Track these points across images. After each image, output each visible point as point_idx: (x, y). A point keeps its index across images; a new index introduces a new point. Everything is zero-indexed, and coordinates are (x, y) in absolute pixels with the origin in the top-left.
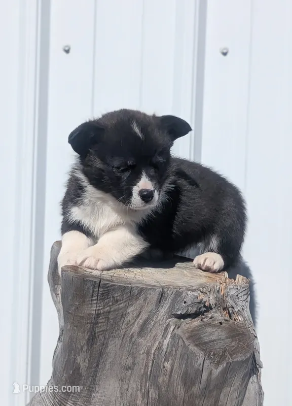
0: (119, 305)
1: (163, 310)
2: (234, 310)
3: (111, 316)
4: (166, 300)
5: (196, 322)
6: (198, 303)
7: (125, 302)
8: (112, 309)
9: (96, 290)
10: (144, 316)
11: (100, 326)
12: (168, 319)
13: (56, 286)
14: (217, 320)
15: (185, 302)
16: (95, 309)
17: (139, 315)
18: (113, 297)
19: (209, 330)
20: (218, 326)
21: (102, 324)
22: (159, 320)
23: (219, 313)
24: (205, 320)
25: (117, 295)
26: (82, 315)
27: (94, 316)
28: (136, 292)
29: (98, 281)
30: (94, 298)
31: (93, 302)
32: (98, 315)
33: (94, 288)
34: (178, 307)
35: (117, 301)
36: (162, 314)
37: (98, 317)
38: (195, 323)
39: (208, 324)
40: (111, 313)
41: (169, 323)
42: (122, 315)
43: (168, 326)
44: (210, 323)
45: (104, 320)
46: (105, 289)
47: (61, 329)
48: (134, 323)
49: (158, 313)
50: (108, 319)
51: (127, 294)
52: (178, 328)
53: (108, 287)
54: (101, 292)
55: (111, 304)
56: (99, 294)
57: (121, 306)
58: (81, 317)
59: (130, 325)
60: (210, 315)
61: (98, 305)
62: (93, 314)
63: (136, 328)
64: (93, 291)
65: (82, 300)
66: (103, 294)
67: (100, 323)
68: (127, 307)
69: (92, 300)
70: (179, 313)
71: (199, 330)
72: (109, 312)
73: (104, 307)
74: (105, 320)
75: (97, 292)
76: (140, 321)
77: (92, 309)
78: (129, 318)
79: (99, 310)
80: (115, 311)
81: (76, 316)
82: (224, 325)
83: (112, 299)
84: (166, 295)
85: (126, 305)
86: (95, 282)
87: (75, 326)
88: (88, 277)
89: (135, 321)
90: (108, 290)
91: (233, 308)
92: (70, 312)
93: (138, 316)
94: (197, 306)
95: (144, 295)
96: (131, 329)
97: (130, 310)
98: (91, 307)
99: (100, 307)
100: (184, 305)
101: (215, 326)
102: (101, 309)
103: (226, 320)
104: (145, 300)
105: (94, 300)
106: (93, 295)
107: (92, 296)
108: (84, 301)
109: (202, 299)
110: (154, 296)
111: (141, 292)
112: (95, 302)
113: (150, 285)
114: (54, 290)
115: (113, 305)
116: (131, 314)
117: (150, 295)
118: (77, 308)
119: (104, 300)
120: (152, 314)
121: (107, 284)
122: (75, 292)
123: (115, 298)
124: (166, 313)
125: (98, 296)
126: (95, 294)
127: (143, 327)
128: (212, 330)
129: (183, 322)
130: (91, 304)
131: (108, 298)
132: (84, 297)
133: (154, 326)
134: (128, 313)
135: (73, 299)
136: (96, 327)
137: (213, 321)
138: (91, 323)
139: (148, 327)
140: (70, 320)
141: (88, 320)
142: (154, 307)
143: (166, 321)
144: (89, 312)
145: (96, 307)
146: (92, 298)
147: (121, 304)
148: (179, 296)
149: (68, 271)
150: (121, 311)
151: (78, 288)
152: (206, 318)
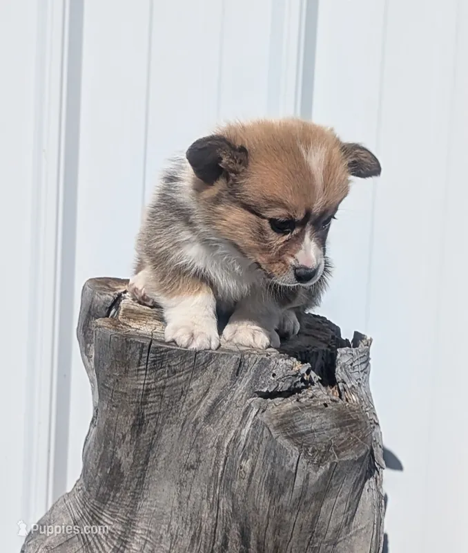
1: (242, 387)
2: (345, 386)
3: (166, 393)
4: (246, 372)
5: (290, 403)
6: (293, 376)
7: (187, 373)
8: (168, 384)
9: (144, 355)
10: (213, 394)
11: (151, 407)
12: (248, 398)
13: (89, 345)
14: (321, 401)
15: (274, 375)
16: (142, 382)
17: (206, 392)
18: (169, 366)
19: (308, 415)
20: (321, 409)
21: (154, 404)
22: (236, 400)
23: (323, 389)
24: (303, 400)
25: (174, 363)
26: (125, 391)
27: (141, 392)
28: (202, 359)
29: (148, 343)
30: (140, 368)
31: (140, 372)
32: (147, 391)
33: (141, 352)
34: (263, 382)
35: (175, 372)
36: (240, 391)
37: (148, 394)
38: (287, 405)
39: (307, 406)
40: (167, 389)
41: (250, 405)
42: (182, 392)
43: (249, 408)
44: (310, 405)
45: (156, 399)
46: (158, 355)
47: (95, 408)
48: (199, 403)
49: (234, 389)
50: (162, 396)
51: (189, 362)
52: (263, 412)
53: (162, 351)
54: (152, 359)
55: (166, 375)
56: (149, 362)
57: (180, 378)
58: (122, 393)
59: (193, 406)
60: (310, 394)
61: (147, 377)
62: (140, 390)
63: (202, 410)
64: (141, 357)
65: (123, 369)
66: (154, 361)
67: (150, 402)
68: (189, 381)
69: (138, 370)
70: (265, 390)
71: (293, 415)
72: (164, 387)
73: (156, 380)
74: (158, 399)
75: (146, 359)
76: (209, 401)
77: (138, 382)
78: (193, 396)
79: (148, 384)
80: (171, 385)
81: (116, 392)
82: (330, 407)
83: (167, 368)
84: (246, 364)
85: (187, 378)
86: (143, 344)
87: (114, 406)
88: (132, 336)
89: (201, 401)
90: (162, 357)
91: (345, 383)
92: (107, 385)
93: (205, 394)
94: (290, 380)
95: (214, 364)
96: (195, 412)
97: (193, 385)
98: (138, 380)
99: (150, 379)
100: (273, 379)
101: (317, 409)
102: (152, 383)
103: (334, 401)
104: (216, 370)
105: (141, 370)
106: (139, 363)
107: (139, 364)
108: (126, 372)
109: (299, 371)
110: (229, 366)
111: (211, 358)
112: (144, 372)
114: (85, 351)
115: (169, 377)
116: (195, 391)
117: (224, 363)
118: (117, 380)
119: (156, 371)
120: (226, 391)
121: (161, 347)
122: (113, 358)
123: (173, 368)
124: (246, 390)
125: (147, 364)
126: (144, 361)
127: (212, 410)
128: (312, 416)
129: (270, 403)
130: (137, 375)
131: (161, 368)
132: (127, 365)
133: (228, 408)
134: (192, 389)
135: (111, 367)
136: (144, 409)
137: (315, 401)
138: (138, 402)
139: (219, 409)
140: (107, 397)
141: (132, 399)
142: (228, 382)
143: (246, 401)
144: (133, 387)
145: (145, 380)
146: (139, 366)
147: (181, 376)
148: (265, 366)
149: (104, 327)
150: (180, 387)
151: (118, 352)
152: (305, 397)
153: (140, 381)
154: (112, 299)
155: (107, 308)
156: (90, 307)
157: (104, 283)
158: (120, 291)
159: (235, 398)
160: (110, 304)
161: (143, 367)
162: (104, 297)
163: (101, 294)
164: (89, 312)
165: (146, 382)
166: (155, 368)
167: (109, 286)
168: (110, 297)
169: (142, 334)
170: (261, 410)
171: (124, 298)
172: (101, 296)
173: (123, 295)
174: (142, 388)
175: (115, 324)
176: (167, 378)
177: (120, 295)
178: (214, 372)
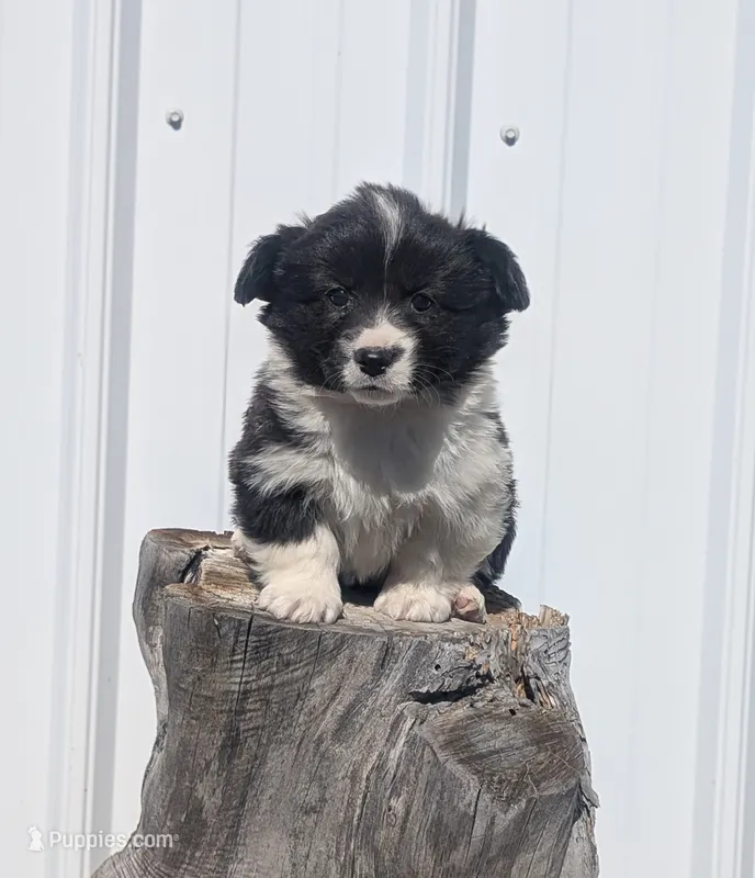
0: (292, 671)
1: (389, 685)
2: (539, 683)
3: (274, 696)
4: (396, 663)
5: (461, 710)
6: (466, 668)
7: (306, 665)
8: (277, 682)
9: (241, 638)
10: (347, 697)
11: (250, 719)
12: (398, 703)
13: (151, 628)
14: (505, 705)
15: (437, 667)
16: (238, 680)
17: (335, 695)
18: (279, 655)
19: (489, 727)
20: (507, 718)
21: (255, 714)
22: (381, 706)
23: (506, 688)
24: (479, 705)
25: (287, 651)
26: (210, 694)
27: (236, 696)
28: (330, 643)
29: (248, 620)
30: (236, 658)
31: (234, 666)
32: (246, 694)
33: (237, 634)
34: (421, 678)
35: (288, 665)
36: (387, 692)
37: (246, 699)
38: (457, 712)
39: (486, 714)
40: (275, 690)
41: (402, 712)
42: (299, 695)
43: (400, 718)
44: (490, 712)
45: (258, 705)
46: (263, 638)
47: (160, 722)
48: (324, 712)
49: (378, 689)
50: (268, 702)
51: (310, 648)
52: (422, 723)
53: (269, 633)
54: (254, 644)
55: (275, 669)
56: (249, 649)
57: (296, 674)
58: (207, 698)
59: (315, 716)
60: (489, 695)
61: (246, 673)
62: (234, 692)
63: (328, 722)
64: (236, 642)
65: (209, 660)
66: (257, 647)
67: (250, 711)
68: (309, 677)
69: (232, 662)
70: (424, 690)
71: (465, 728)
72: (271, 688)
73: (259, 677)
74: (262, 705)
75: (244, 644)
76: (340, 707)
77: (232, 680)
78: (315, 700)
79: (247, 683)
80: (283, 684)
81: (197, 696)
82: (519, 715)
83: (276, 658)
84: (396, 652)
85: (307, 673)
86: (240, 621)
87: (193, 718)
88: (223, 609)
89: (327, 708)
90: (270, 641)
91: (539, 679)
92: (183, 686)
93: (333, 698)
94: (461, 675)
95: (347, 651)
96: (319, 725)
97: (317, 682)
98: (231, 677)
99: (250, 675)
100: (436, 673)
101: (500, 718)
102: (253, 680)
103: (523, 705)
104: (351, 661)
105: (237, 661)
106: (234, 650)
107: (233, 652)
108: (213, 664)
109: (474, 660)
110: (369, 653)
111: (342, 643)
112: (240, 665)
113: (360, 629)
114: (146, 637)
115: (278, 672)
116: (318, 691)
117: (362, 650)
118: (199, 679)
119: (260, 662)
120: (366, 691)
121: (267, 626)
122: (194, 644)
123: (285, 658)
124: (395, 690)
125: (246, 652)
126: (240, 648)
127: (345, 721)
128: (494, 728)
129: (432, 709)
130: (230, 669)
131: (267, 658)
132: (215, 653)
133: (368, 718)
134: (313, 691)
135: (189, 659)
136: (239, 721)
137: (497, 706)
138: (230, 711)
139: (355, 720)
140: (182, 704)
141: (222, 705)
142: (370, 677)
143: (395, 707)
144: (224, 687)
145: (242, 677)
146: (234, 655)
147: (297, 669)
148: (425, 654)
149: (179, 596)
150: (296, 687)
151: (200, 634)
152: (482, 700)
154: (187, 558)
155: (179, 572)
156: (154, 571)
157: (175, 536)
158: (199, 547)
159: (378, 704)
160: (184, 565)
161: (239, 657)
162: (174, 556)
163: (170, 551)
164: (153, 579)
165: (244, 680)
166: (257, 658)
167: (181, 540)
168: (184, 555)
169: (237, 606)
170: (418, 722)
171: (206, 557)
172: (171, 554)
173: (204, 553)
174: (237, 689)
175: (195, 592)
176: (275, 673)
177: (199, 553)
178: (348, 663)
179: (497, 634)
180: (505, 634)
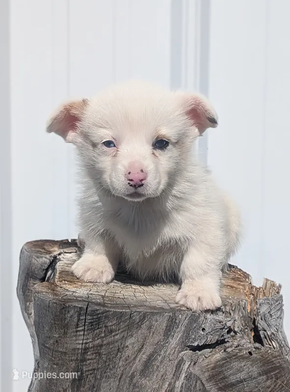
0: (114, 336)
1: (174, 341)
2: (265, 333)
3: (103, 351)
4: (177, 328)
5: (218, 355)
6: (221, 329)
7: (122, 332)
8: (105, 342)
9: (82, 318)
10: (148, 350)
11: (90, 364)
12: (180, 352)
13: (28, 303)
14: (246, 349)
15: (203, 329)
16: (81, 342)
17: (141, 349)
18: (106, 326)
19: (236, 365)
20: (247, 358)
21: (92, 361)
22: (169, 354)
23: (246, 337)
24: (229, 350)
25: (111, 324)
26: (64, 350)
27: (80, 351)
28: (137, 318)
29: (85, 307)
30: (79, 329)
31: (78, 333)
32: (86, 350)
33: (79, 315)
34: (193, 337)
35: (111, 332)
36: (172, 346)
37: (85, 353)
38: (216, 356)
39: (234, 356)
40: (104, 347)
41: (183, 358)
42: (118, 349)
43: (181, 362)
44: (237, 354)
45: (93, 356)
46: (95, 317)
47: (36, 360)
48: (135, 359)
49: (167, 345)
50: (100, 354)
51: (124, 321)
52: (195, 364)
53: (99, 314)
54: (90, 321)
55: (103, 335)
56: (86, 324)
57: (116, 337)
58: (62, 352)
59: (129, 362)
60: (236, 343)
61: (85, 338)
62: (79, 349)
63: (138, 365)
64: (79, 320)
65: (63, 331)
66: (91, 322)
67: (89, 360)
68: (124, 338)
69: (77, 331)
70: (196, 344)
71: (222, 366)
72: (101, 346)
73: (93, 339)
74: (96, 356)
75: (84, 321)
76: (144, 356)
77: (77, 342)
78: (128, 352)
79: (86, 343)
80: (108, 344)
81: (56, 351)
82: (254, 355)
83: (104, 329)
84: (177, 321)
85: (123, 337)
86: (81, 308)
87: (54, 364)
88: (70, 300)
89: (136, 357)
90: (99, 318)
91: (265, 331)
92: (48, 346)
93: (140, 350)
94: (219, 333)
95: (147, 323)
96: (131, 367)
97: (129, 342)
98: (76, 340)
99: (88, 339)
100: (203, 333)
101: (243, 358)
102: (90, 342)
103: (256, 348)
104: (150, 328)
105: (80, 331)
106: (78, 325)
107: (77, 326)
108: (65, 333)
109: (226, 324)
110: (161, 323)
111: (144, 318)
112: (82, 333)
113: (155, 308)
114: (25, 309)
115: (105, 336)
116: (130, 347)
117: (157, 321)
118: (57, 341)
119: (94, 331)
120: (159, 347)
121: (97, 310)
122: (53, 321)
123: (109, 328)
124: (178, 345)
125: (85, 325)
126: (81, 323)
127: (148, 365)
128: (240, 365)
129: (201, 355)
130: (76, 336)
131: (98, 328)
132: (66, 327)
133: (161, 362)
134: (127, 347)
135: (50, 330)
136: (82, 366)
137: (240, 350)
138: (77, 360)
139: (154, 363)
140: (47, 355)
141: (72, 357)
142: (162, 337)
143: (178, 355)
144: (73, 346)
145: (83, 340)
146: (77, 328)
147: (117, 334)
148: (195, 322)
149: (42, 292)
150: (116, 344)
151: (56, 316)
152: (231, 346)
153: (78, 341)
154: (48, 261)
155: (44, 270)
156: (28, 269)
157: (41, 245)
158: (56, 253)
159: (168, 353)
160: (46, 266)
161: (81, 328)
162: (41, 260)
163: (38, 257)
164: (28, 274)
165: (84, 342)
166: (92, 329)
167: (44, 249)
168: (46, 259)
169: (78, 297)
170: (193, 363)
171: (60, 260)
172: (38, 260)
173: (58, 257)
174: (81, 347)
175: (53, 288)
176: (104, 337)
177: (55, 257)
178: (148, 329)
179: (239, 305)
180: (243, 303)
